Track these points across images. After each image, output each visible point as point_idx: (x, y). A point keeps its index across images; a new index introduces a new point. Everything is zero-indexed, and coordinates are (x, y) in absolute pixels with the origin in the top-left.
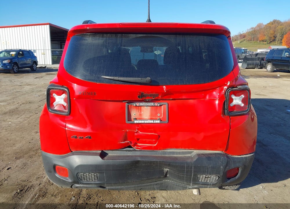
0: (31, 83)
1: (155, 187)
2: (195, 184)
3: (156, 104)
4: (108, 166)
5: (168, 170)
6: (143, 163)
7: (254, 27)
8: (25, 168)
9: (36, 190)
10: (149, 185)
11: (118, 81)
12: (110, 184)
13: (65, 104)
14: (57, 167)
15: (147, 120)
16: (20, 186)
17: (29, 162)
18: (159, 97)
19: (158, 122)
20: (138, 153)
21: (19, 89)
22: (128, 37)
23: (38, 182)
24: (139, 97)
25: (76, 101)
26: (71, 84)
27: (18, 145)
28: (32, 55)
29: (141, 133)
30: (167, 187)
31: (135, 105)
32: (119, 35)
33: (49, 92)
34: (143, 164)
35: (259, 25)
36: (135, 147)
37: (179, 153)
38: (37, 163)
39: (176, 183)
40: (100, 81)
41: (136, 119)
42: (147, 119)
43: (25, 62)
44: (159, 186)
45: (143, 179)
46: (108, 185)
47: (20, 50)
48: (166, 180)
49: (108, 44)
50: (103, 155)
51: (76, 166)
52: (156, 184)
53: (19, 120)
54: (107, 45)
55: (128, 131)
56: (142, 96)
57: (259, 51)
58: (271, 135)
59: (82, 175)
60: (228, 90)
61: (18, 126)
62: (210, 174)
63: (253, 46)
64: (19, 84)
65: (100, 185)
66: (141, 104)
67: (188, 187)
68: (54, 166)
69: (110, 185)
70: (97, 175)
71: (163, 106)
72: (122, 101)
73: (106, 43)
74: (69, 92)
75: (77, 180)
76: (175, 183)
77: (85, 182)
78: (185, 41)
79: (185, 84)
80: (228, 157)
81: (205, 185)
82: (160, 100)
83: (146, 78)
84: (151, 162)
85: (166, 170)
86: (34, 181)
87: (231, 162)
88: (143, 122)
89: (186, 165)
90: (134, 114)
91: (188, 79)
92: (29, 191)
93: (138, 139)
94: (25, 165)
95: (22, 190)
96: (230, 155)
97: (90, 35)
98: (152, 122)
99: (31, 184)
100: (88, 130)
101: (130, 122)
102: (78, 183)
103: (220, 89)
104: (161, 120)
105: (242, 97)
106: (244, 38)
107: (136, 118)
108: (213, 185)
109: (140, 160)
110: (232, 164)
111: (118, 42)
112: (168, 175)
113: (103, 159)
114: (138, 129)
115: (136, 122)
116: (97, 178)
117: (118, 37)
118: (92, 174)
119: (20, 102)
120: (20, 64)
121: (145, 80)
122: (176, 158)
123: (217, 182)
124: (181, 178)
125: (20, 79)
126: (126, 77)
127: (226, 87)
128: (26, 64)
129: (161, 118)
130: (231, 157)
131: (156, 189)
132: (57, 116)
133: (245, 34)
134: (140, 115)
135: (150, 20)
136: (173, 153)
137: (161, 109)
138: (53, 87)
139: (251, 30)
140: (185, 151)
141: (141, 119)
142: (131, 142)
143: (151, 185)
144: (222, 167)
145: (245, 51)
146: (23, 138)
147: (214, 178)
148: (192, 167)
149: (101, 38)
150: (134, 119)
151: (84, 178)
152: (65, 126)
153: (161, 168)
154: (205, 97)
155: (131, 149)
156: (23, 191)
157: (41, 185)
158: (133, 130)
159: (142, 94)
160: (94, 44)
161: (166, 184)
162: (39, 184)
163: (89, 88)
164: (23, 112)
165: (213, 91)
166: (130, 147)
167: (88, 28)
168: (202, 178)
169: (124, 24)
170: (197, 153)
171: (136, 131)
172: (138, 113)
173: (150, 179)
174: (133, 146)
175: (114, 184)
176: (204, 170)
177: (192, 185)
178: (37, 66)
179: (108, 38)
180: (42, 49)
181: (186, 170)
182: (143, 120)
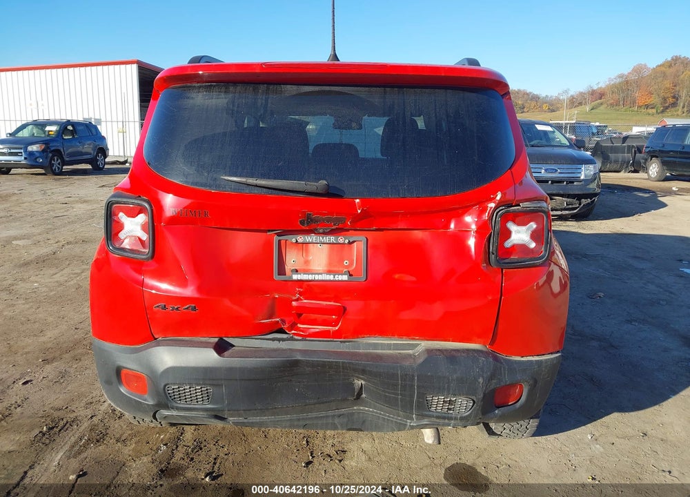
0: (89, 199)
1: (337, 421)
2: (424, 416)
3: (341, 240)
4: (230, 370)
5: (363, 383)
6: (308, 367)
7: (626, 73)
8: (62, 381)
9: (83, 428)
10: (324, 417)
11: (256, 186)
12: (235, 410)
13: (145, 237)
14: (124, 371)
15: (321, 274)
16: (49, 419)
17: (72, 370)
18: (346, 225)
19: (345, 278)
20: (299, 345)
21: (62, 211)
22: (281, 94)
23: (89, 413)
24: (302, 223)
25: (164, 230)
26: (157, 193)
27: (50, 334)
28: (94, 133)
29: (305, 301)
30: (364, 422)
31: (294, 241)
32: (263, 87)
33: (110, 209)
34: (307, 369)
35: (638, 70)
36: (293, 332)
37: (389, 347)
38: (90, 372)
39: (383, 415)
40: (217, 186)
41: (297, 271)
42: (320, 272)
43: (80, 149)
44: (345, 420)
45: (307, 401)
46: (231, 412)
47: (69, 121)
48: (362, 408)
49: (238, 107)
50: (221, 348)
51: (162, 370)
52: (339, 416)
53: (56, 280)
54: (235, 109)
55: (277, 296)
56: (310, 220)
57: (636, 130)
58: (633, 323)
59: (176, 389)
60: (498, 210)
61: (53, 293)
62: (455, 395)
63: (622, 120)
64: (62, 199)
65: (213, 413)
66: (308, 239)
67: (408, 424)
68: (119, 371)
69: (236, 412)
70: (207, 390)
71: (355, 243)
72: (266, 231)
73: (233, 106)
74: (152, 210)
75: (165, 400)
76: (381, 414)
77: (181, 406)
78: (404, 102)
79: (401, 196)
80: (496, 359)
81: (444, 418)
82: (348, 230)
83: (317, 182)
84: (324, 365)
85: (358, 383)
86: (81, 409)
87: (504, 370)
88: (310, 277)
89: (399, 372)
90: (292, 260)
91: (408, 186)
92: (67, 429)
93: (300, 315)
94: (63, 375)
95: (53, 428)
96: (503, 356)
97: (200, 87)
98: (331, 277)
99: (73, 415)
100: (189, 292)
101: (282, 278)
102: (167, 407)
103: (479, 208)
104: (351, 275)
105: (532, 226)
106: (601, 98)
107: (296, 268)
108: (462, 419)
109: (300, 358)
110: (505, 373)
111: (259, 104)
112: (364, 395)
113: (220, 356)
114: (300, 293)
115: (295, 277)
116: (208, 396)
117: (258, 92)
118: (197, 387)
119: (61, 239)
120: (68, 154)
121: (315, 185)
122: (379, 358)
123: (470, 414)
124: (390, 403)
125: (65, 188)
126: (275, 178)
127: (492, 205)
128: (82, 154)
129: (350, 269)
130: (504, 359)
131: (339, 426)
132: (127, 260)
133: (604, 89)
134: (307, 262)
135: (335, 57)
136: (375, 346)
137: (351, 250)
138: (120, 199)
139: (618, 80)
140: (401, 342)
141: (306, 272)
142: (283, 321)
143: (327, 417)
144: (481, 380)
145: (600, 131)
146: (63, 318)
147: (463, 405)
148: (413, 376)
149: (222, 94)
150: (292, 271)
151: (180, 397)
152: (142, 284)
153: (348, 379)
154: (447, 226)
155: (285, 336)
156: (55, 429)
157: (94, 418)
158: (287, 296)
159: (309, 217)
160: (208, 107)
161: (361, 415)
162: (90, 416)
163: (192, 201)
164: (68, 262)
165: (463, 214)
166: (282, 331)
167: (201, 72)
168: (437, 402)
169: (271, 65)
170: (427, 348)
171: (294, 298)
172: (302, 260)
173: (323, 403)
174: (288, 328)
175: (244, 410)
176: (441, 384)
177: (417, 419)
178: (107, 160)
179: (237, 95)
180: (120, 119)
181: (402, 384)
182: (312, 274)
